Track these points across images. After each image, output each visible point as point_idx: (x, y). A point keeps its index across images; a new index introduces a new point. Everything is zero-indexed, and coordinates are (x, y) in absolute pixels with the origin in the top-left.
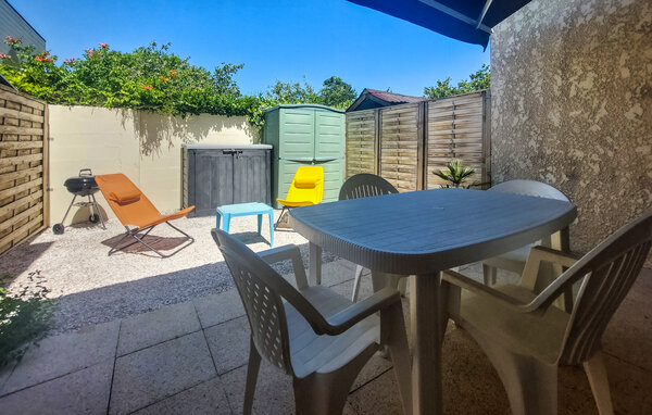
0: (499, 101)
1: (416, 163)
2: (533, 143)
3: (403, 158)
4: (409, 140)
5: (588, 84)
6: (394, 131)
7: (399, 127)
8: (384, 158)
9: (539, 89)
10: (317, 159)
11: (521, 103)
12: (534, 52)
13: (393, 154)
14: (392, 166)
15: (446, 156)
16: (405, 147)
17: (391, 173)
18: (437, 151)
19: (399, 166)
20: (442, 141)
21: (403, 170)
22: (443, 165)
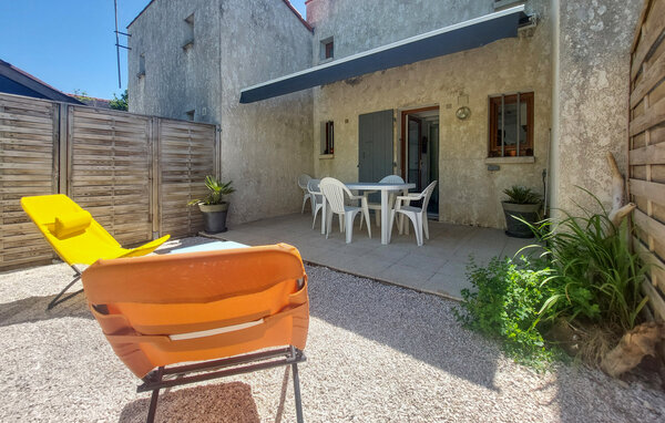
0: (227, 136)
1: (146, 182)
2: (244, 164)
3: (124, 177)
5: (263, 137)
6: (105, 142)
7: (116, 138)
8: (79, 179)
9: (247, 134)
11: (238, 140)
12: (244, 111)
13: (104, 173)
14: (102, 189)
15: (182, 173)
16: (127, 163)
17: (99, 198)
18: (173, 169)
19: (116, 188)
20: (178, 159)
21: (122, 193)
22: (179, 181)
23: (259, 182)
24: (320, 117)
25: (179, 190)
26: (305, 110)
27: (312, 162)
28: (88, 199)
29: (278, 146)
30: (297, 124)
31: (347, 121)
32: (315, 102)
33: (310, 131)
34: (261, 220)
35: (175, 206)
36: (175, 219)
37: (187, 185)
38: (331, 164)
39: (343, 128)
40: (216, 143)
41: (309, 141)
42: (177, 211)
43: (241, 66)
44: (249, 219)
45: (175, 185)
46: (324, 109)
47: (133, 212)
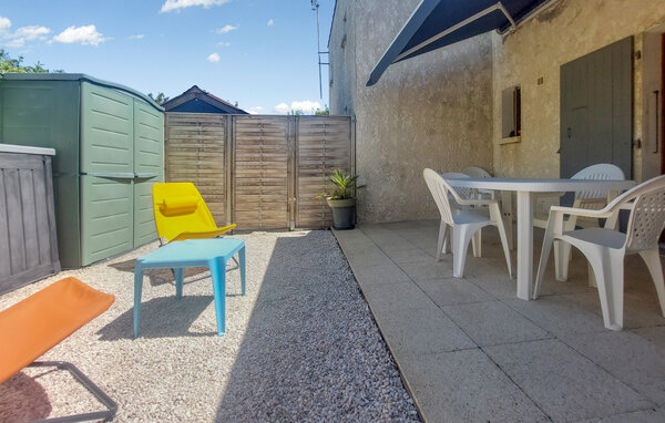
0: (362, 126)
1: (285, 175)
2: (382, 157)
3: (269, 171)
4: (276, 152)
5: (409, 123)
6: (256, 142)
7: (263, 138)
8: (239, 172)
9: (386, 122)
10: (140, 175)
11: (376, 129)
12: (384, 96)
13: (255, 168)
14: (253, 180)
15: (317, 167)
16: (271, 159)
17: (252, 188)
18: (308, 163)
19: (263, 180)
20: (313, 154)
21: (268, 184)
22: (314, 175)
23: (403, 176)
24: (501, 83)
25: (314, 183)
26: (478, 78)
27: (491, 150)
28: (245, 188)
29: (432, 132)
30: (463, 100)
31: (541, 81)
32: (496, 65)
33: (486, 108)
34: (403, 222)
35: (310, 199)
36: (309, 211)
37: (320, 179)
38: (516, 150)
39: (534, 93)
40: (352, 135)
41: (486, 121)
42: (311, 203)
43: (378, 46)
44: (388, 219)
45: (309, 179)
46: (507, 71)
47: (275, 201)
